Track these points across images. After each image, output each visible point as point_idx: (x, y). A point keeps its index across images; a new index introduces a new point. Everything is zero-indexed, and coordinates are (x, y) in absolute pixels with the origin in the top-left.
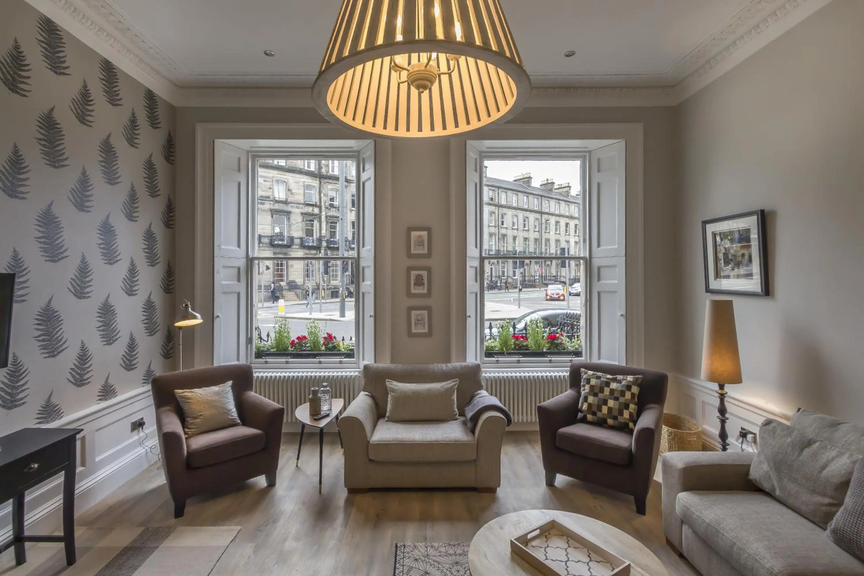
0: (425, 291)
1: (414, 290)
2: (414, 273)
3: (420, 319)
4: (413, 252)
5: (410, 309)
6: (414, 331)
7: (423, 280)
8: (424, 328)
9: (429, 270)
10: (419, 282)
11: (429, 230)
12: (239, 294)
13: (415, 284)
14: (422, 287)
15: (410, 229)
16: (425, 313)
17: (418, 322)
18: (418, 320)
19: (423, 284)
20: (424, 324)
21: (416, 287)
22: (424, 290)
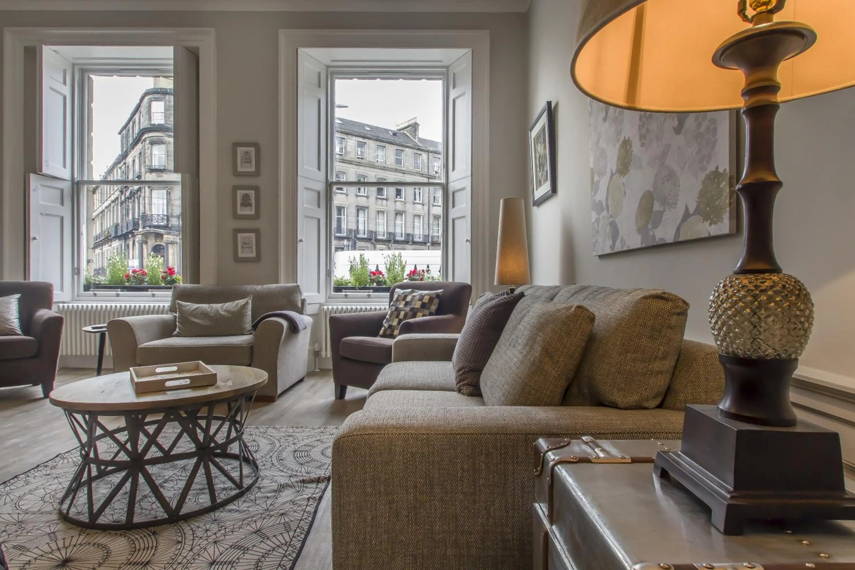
0: (253, 212)
1: (241, 211)
2: (240, 193)
3: (247, 242)
4: (239, 169)
5: (237, 231)
6: (240, 255)
7: (250, 200)
8: (252, 252)
9: (256, 189)
10: (246, 203)
11: (256, 145)
12: (62, 219)
13: (242, 205)
14: (249, 208)
15: (236, 145)
16: (253, 235)
17: (246, 246)
18: (245, 244)
19: (250, 205)
20: (252, 247)
21: (243, 208)
22: (250, 211)
